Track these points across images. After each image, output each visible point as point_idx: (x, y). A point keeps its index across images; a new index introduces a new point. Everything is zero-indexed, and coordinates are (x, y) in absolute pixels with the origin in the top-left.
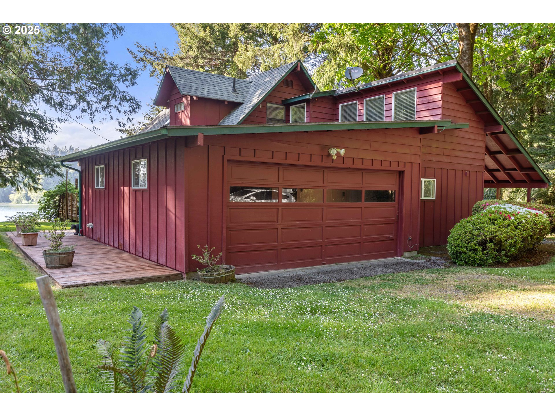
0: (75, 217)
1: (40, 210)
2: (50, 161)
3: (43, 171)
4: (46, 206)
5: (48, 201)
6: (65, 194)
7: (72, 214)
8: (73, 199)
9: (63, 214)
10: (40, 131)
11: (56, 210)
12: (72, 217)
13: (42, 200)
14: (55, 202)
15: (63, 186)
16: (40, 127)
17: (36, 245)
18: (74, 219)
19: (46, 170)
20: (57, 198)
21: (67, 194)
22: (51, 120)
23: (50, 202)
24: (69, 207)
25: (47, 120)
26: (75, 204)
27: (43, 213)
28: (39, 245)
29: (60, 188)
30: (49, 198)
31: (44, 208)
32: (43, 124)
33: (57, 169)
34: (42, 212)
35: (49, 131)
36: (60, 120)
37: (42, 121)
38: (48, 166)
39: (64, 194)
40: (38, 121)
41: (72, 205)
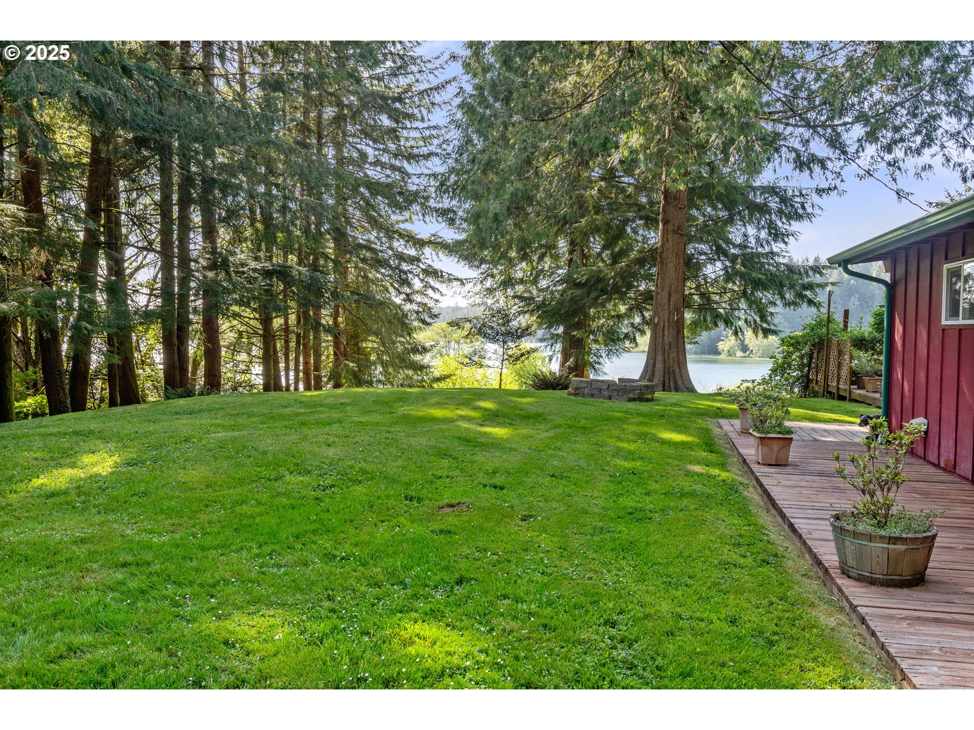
0: (845, 390)
1: (774, 371)
2: (796, 277)
3: (783, 297)
4: (784, 363)
5: (789, 354)
6: (823, 340)
7: (838, 384)
8: (840, 353)
9: (817, 382)
10: (781, 218)
11: (802, 372)
12: (838, 388)
13: (779, 353)
14: (802, 357)
15: (819, 324)
16: (780, 212)
17: (786, 465)
18: (842, 393)
19: (787, 296)
20: (807, 349)
21: (829, 341)
22: (801, 195)
23: (794, 357)
24: (832, 367)
25: (794, 196)
26: (845, 363)
27: (778, 378)
28: (795, 466)
29: (813, 330)
30: (791, 349)
31: (780, 369)
32: (786, 206)
33: (808, 293)
34: (776, 375)
35: (799, 217)
36: (820, 191)
37: (784, 200)
38: (792, 287)
39: (821, 340)
40: (777, 199)
41: (839, 365)
